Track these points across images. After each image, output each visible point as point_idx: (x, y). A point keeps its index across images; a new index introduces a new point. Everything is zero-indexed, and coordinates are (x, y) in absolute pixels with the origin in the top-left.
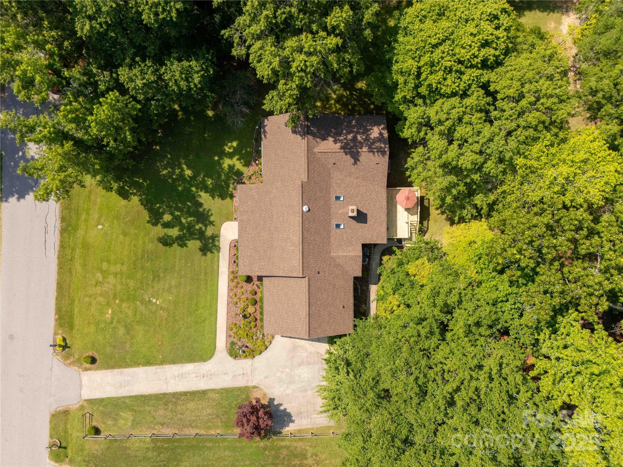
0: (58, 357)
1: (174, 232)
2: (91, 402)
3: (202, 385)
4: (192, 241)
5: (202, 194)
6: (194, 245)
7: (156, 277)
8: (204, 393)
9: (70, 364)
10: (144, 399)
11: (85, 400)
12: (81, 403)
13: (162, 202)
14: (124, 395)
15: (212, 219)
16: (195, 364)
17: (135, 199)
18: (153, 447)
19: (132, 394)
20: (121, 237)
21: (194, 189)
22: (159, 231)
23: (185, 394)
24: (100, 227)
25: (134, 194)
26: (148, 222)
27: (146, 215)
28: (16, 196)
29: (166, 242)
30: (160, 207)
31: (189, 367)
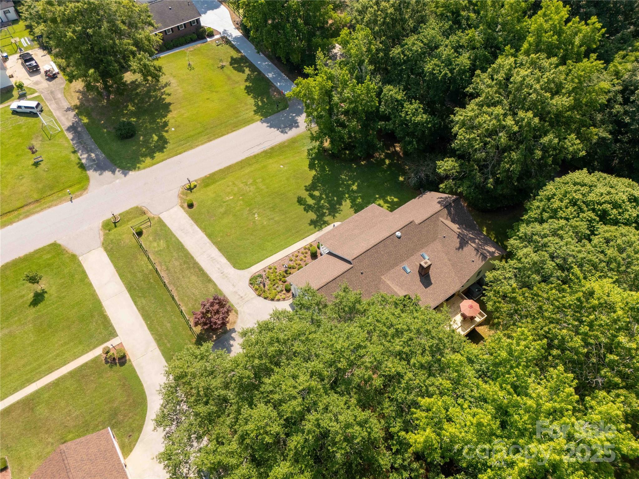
0: (181, 190)
1: (311, 202)
2: (160, 221)
3: (214, 276)
4: (313, 213)
5: (348, 201)
6: (312, 215)
7: (273, 209)
8: (210, 280)
9: (180, 197)
10: (180, 247)
11: (159, 218)
12: (155, 216)
13: (324, 186)
14: (177, 235)
15: (337, 215)
16: (228, 263)
17: (314, 173)
18: (146, 274)
19: (180, 239)
20: (284, 178)
21: (347, 196)
22: (305, 195)
23: (201, 270)
24: (282, 166)
25: (316, 171)
26: (306, 186)
27: (309, 182)
28: (269, 125)
29: (300, 201)
30: (319, 186)
31: (223, 260)
